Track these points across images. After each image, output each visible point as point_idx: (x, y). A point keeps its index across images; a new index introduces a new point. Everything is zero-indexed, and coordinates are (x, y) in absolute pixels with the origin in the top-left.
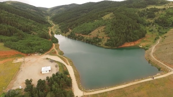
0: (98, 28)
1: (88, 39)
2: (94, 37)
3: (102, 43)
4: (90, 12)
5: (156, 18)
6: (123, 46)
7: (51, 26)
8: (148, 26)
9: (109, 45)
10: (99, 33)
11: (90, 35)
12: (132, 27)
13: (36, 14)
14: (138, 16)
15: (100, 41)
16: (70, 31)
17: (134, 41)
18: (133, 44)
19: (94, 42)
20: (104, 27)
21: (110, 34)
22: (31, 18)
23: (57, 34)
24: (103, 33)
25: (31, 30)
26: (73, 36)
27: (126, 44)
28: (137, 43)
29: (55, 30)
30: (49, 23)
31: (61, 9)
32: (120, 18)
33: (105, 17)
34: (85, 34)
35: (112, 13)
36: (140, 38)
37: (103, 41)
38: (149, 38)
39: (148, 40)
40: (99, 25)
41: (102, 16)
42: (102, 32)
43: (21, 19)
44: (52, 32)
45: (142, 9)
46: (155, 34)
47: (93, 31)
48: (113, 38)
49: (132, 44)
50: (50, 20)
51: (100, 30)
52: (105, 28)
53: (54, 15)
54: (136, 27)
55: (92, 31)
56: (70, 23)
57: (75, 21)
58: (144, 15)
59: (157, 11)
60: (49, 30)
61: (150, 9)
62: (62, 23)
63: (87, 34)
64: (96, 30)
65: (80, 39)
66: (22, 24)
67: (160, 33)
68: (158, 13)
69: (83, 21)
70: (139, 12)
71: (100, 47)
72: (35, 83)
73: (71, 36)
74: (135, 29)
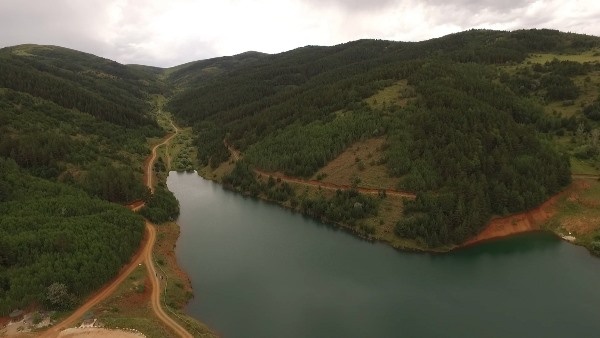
0: (355, 147)
2: (339, 192)
3: (382, 223)
4: (312, 79)
5: (589, 100)
7: (162, 134)
9: (418, 234)
10: (362, 169)
11: (319, 179)
13: (114, 88)
15: (370, 208)
16: (236, 156)
18: (526, 221)
19: (343, 217)
20: (380, 142)
21: (415, 175)
22: (86, 104)
23: (180, 170)
24: (380, 171)
26: (245, 181)
29: (177, 150)
30: (155, 125)
31: (208, 69)
32: (447, 104)
33: (375, 97)
34: (300, 174)
36: (551, 193)
38: (587, 191)
40: (357, 135)
41: (367, 96)
42: (372, 164)
44: (160, 159)
45: (514, 68)
47: (334, 158)
48: (431, 196)
49: (523, 226)
50: (165, 109)
51: (362, 154)
52: (385, 148)
55: (329, 160)
56: (234, 125)
57: (256, 116)
58: (529, 87)
59: (582, 74)
60: (150, 152)
61: (547, 64)
62: (203, 123)
63: (307, 175)
64: (346, 159)
65: (276, 197)
68: (588, 80)
69: (289, 117)
70: (504, 79)
71: (374, 241)
73: (236, 184)
74: (518, 151)
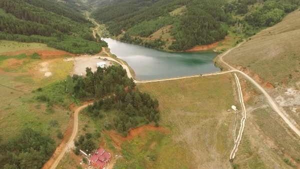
0: (163, 28)
1: (148, 41)
2: (155, 40)
4: (155, 4)
5: (248, 14)
6: (192, 50)
7: (94, 26)
8: (234, 26)
10: (163, 34)
11: (151, 37)
12: (209, 26)
13: (67, 7)
14: (222, 11)
15: (163, 43)
16: (124, 32)
17: (208, 44)
18: (207, 47)
19: (156, 46)
20: (170, 26)
21: (178, 35)
22: (64, 13)
23: (104, 37)
24: (168, 34)
25: (70, 30)
26: (127, 39)
27: (196, 47)
28: (211, 46)
29: (101, 32)
30: (91, 23)
33: (173, 12)
34: (144, 36)
35: (184, 7)
36: (217, 40)
37: (166, 45)
38: (229, 41)
39: (228, 43)
40: (164, 24)
41: (170, 11)
43: (53, 15)
44: (97, 34)
46: (239, 36)
47: (156, 31)
48: (179, 40)
49: (205, 48)
50: (90, 17)
51: (164, 30)
52: (171, 28)
53: (95, 8)
54: (214, 26)
55: (154, 32)
56: (123, 22)
57: (131, 19)
60: (92, 32)
63: (147, 36)
64: (160, 31)
65: (137, 43)
66: (56, 23)
67: (247, 34)
68: (253, 7)
69: (143, 19)
70: (226, 5)
71: (163, 51)
72: (94, 70)
73: (125, 40)
74: (212, 29)
